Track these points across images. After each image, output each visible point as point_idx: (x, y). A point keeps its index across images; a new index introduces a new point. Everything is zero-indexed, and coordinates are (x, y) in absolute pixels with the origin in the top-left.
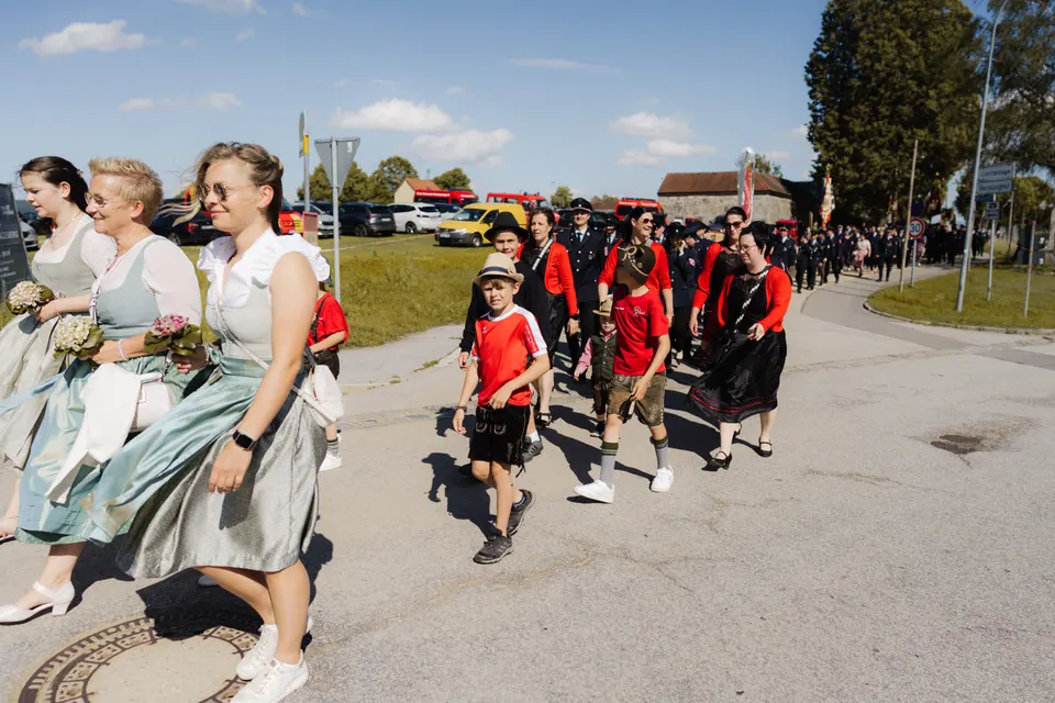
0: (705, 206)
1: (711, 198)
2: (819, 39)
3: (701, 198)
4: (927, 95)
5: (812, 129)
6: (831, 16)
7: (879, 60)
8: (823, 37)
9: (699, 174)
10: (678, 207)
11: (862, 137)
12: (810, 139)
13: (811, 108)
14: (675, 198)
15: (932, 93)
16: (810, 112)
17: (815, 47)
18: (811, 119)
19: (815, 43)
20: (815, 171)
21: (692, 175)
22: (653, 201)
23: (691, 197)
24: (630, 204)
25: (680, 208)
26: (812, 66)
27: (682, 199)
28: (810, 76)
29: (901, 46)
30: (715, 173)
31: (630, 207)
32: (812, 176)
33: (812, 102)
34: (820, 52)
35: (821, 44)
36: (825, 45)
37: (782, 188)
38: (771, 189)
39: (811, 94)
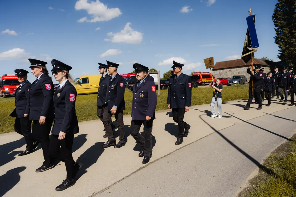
0: (231, 73)
1: (233, 69)
2: (277, 4)
3: (229, 70)
5: (277, 38)
8: (279, 2)
9: (228, 61)
10: (220, 74)
12: (276, 43)
13: (275, 30)
14: (219, 71)
16: (276, 32)
17: (276, 7)
18: (276, 35)
19: (276, 6)
20: (280, 55)
21: (226, 62)
22: (208, 72)
23: (224, 70)
24: (197, 74)
25: (221, 74)
26: (275, 17)
27: (221, 71)
28: (275, 19)
30: (234, 60)
31: (197, 75)
32: (280, 57)
33: (276, 28)
34: (278, 9)
35: (279, 5)
36: (280, 5)
37: (265, 63)
38: (258, 64)
39: (276, 26)
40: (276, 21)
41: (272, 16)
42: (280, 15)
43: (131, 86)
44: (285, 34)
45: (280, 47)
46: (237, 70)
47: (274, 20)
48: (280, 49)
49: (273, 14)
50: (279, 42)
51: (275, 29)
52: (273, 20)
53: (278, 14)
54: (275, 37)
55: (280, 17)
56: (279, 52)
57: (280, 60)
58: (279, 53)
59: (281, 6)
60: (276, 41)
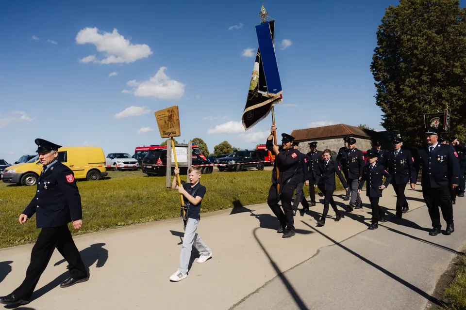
2: (377, 48)
4: (454, 66)
5: (379, 97)
6: (382, 34)
7: (417, 48)
8: (379, 46)
11: (413, 97)
12: (378, 104)
13: (376, 85)
15: (457, 64)
16: (376, 89)
17: (375, 53)
18: (378, 93)
19: (375, 51)
20: (384, 122)
23: (305, 142)
26: (374, 66)
28: (374, 69)
29: (429, 39)
30: (320, 128)
31: (263, 150)
32: (383, 125)
33: (378, 83)
34: (378, 55)
35: (379, 50)
36: (381, 50)
37: (364, 134)
38: (354, 134)
39: (377, 79)
40: (375, 72)
41: (371, 66)
42: (381, 65)
43: (148, 167)
44: (390, 92)
45: (383, 110)
46: (324, 143)
47: (374, 71)
48: (384, 114)
49: (372, 63)
50: (382, 103)
51: (375, 83)
52: (371, 71)
53: (378, 64)
54: (376, 96)
55: (381, 68)
56: (382, 117)
57: (384, 130)
58: (383, 120)
59: (383, 52)
60: (377, 102)
